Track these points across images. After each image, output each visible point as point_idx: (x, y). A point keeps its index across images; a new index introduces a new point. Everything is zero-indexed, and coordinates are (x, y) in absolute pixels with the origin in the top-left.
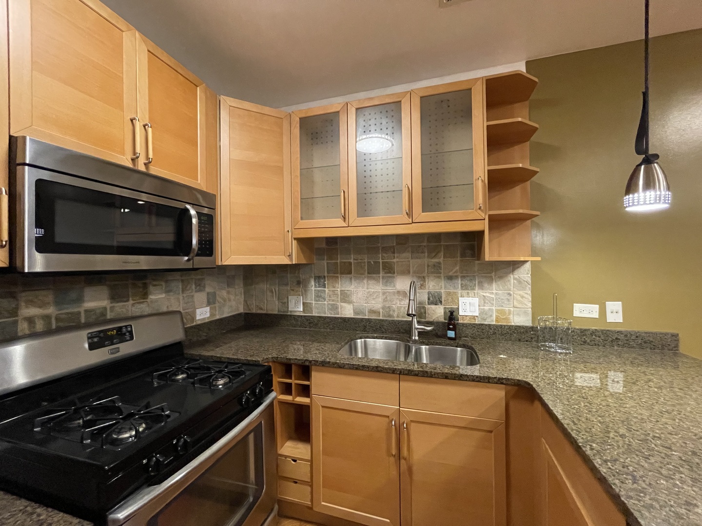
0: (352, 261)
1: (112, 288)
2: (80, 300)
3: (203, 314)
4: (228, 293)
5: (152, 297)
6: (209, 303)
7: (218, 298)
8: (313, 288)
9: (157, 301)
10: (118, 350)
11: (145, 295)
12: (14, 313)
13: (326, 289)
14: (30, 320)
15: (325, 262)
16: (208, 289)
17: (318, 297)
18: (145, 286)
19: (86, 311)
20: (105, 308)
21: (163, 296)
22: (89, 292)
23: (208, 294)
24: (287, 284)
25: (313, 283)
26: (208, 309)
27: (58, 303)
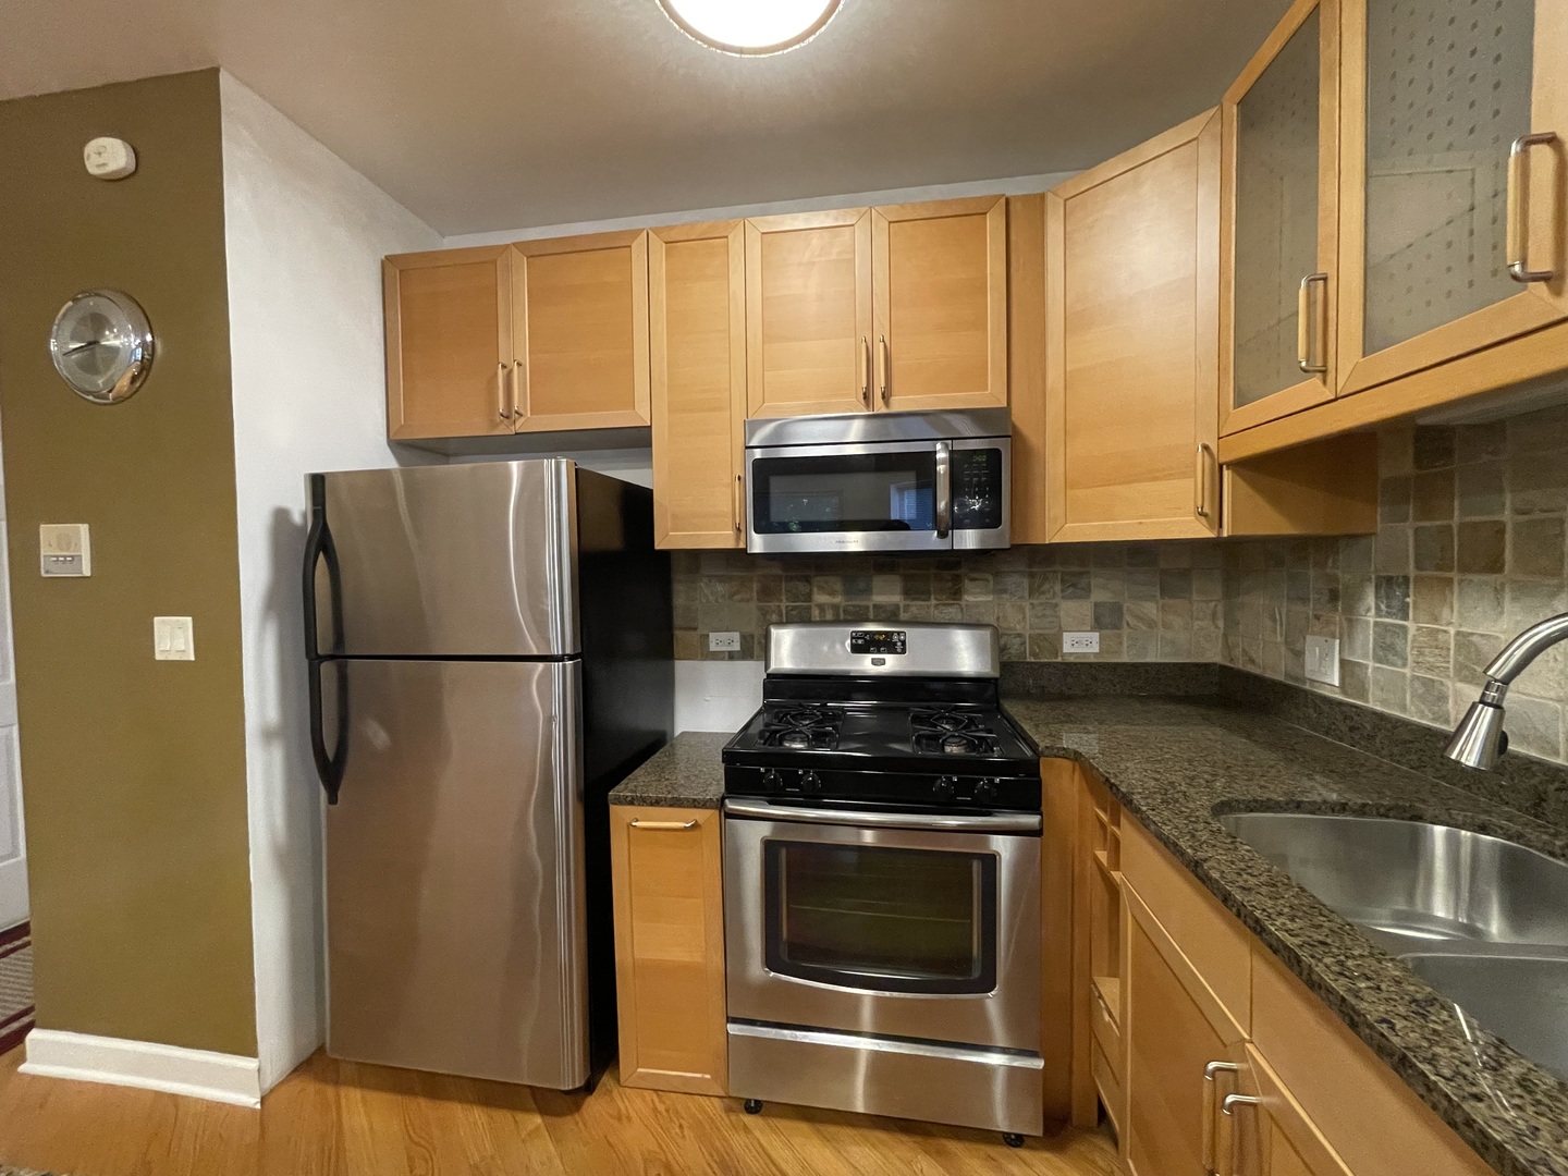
0: (1507, 516)
1: (906, 578)
2: (868, 591)
3: (1081, 644)
4: (1164, 609)
5: (969, 598)
6: (1098, 625)
7: (1127, 617)
8: (1371, 618)
9: (977, 605)
10: (882, 662)
11: (956, 594)
12: (809, 598)
13: (1410, 625)
14: (821, 607)
15: (1408, 529)
16: (1099, 595)
17: (1387, 648)
18: (957, 579)
19: (875, 606)
20: (897, 606)
21: (990, 598)
22: (878, 582)
23: (1096, 605)
24: (1305, 600)
25: (1370, 600)
26: (1096, 636)
27: (848, 593)
